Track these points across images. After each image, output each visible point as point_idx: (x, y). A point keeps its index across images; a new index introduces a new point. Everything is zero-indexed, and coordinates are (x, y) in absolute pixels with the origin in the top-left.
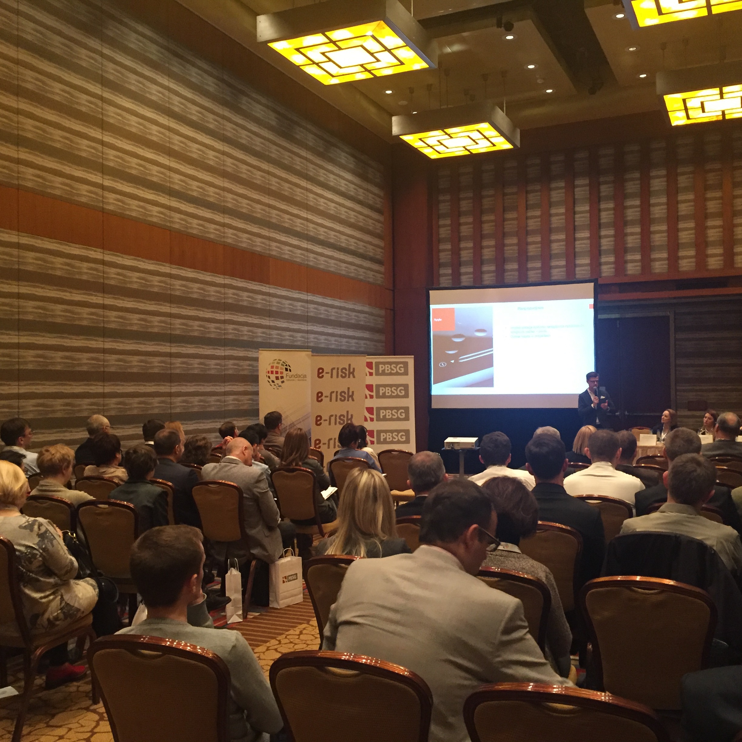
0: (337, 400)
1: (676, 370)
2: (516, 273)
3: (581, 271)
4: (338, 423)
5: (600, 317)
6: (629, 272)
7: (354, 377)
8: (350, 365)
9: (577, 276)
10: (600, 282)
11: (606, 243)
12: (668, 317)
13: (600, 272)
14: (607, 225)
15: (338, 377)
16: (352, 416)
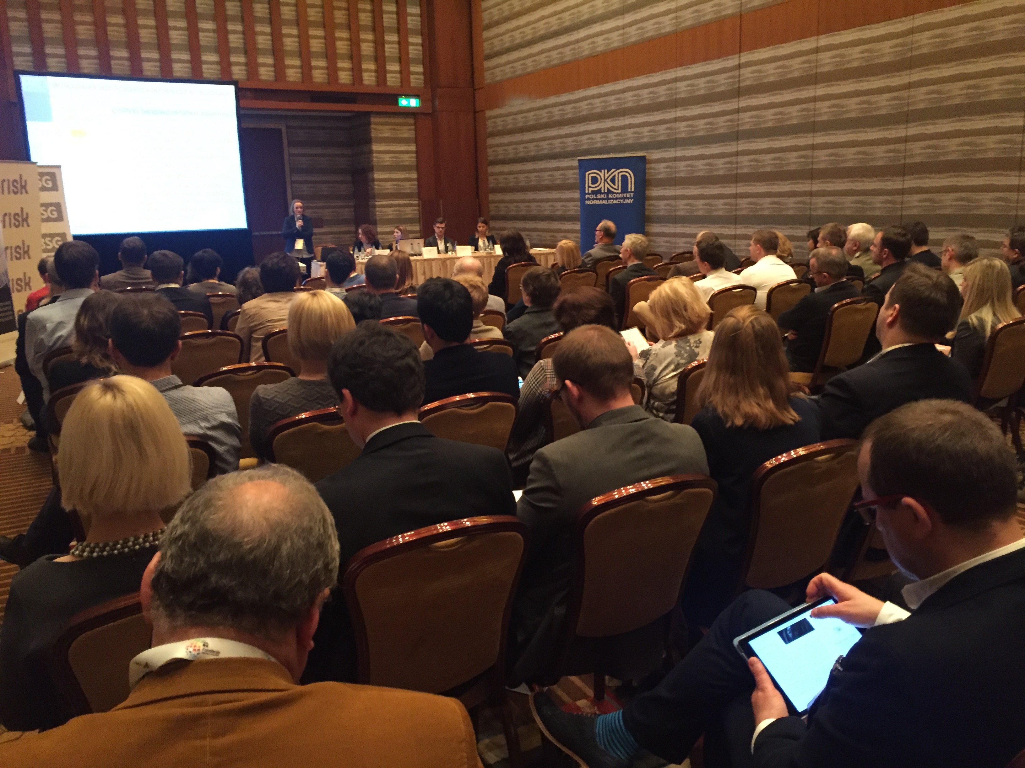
0: (11, 227)
1: (292, 187)
2: (127, 63)
3: (208, 70)
4: (14, 258)
5: (244, 125)
6: (263, 77)
7: (27, 192)
8: (21, 176)
9: (205, 75)
10: (240, 86)
11: (235, 40)
12: (280, 131)
13: (230, 73)
14: (233, 19)
15: (9, 193)
16: (28, 247)
